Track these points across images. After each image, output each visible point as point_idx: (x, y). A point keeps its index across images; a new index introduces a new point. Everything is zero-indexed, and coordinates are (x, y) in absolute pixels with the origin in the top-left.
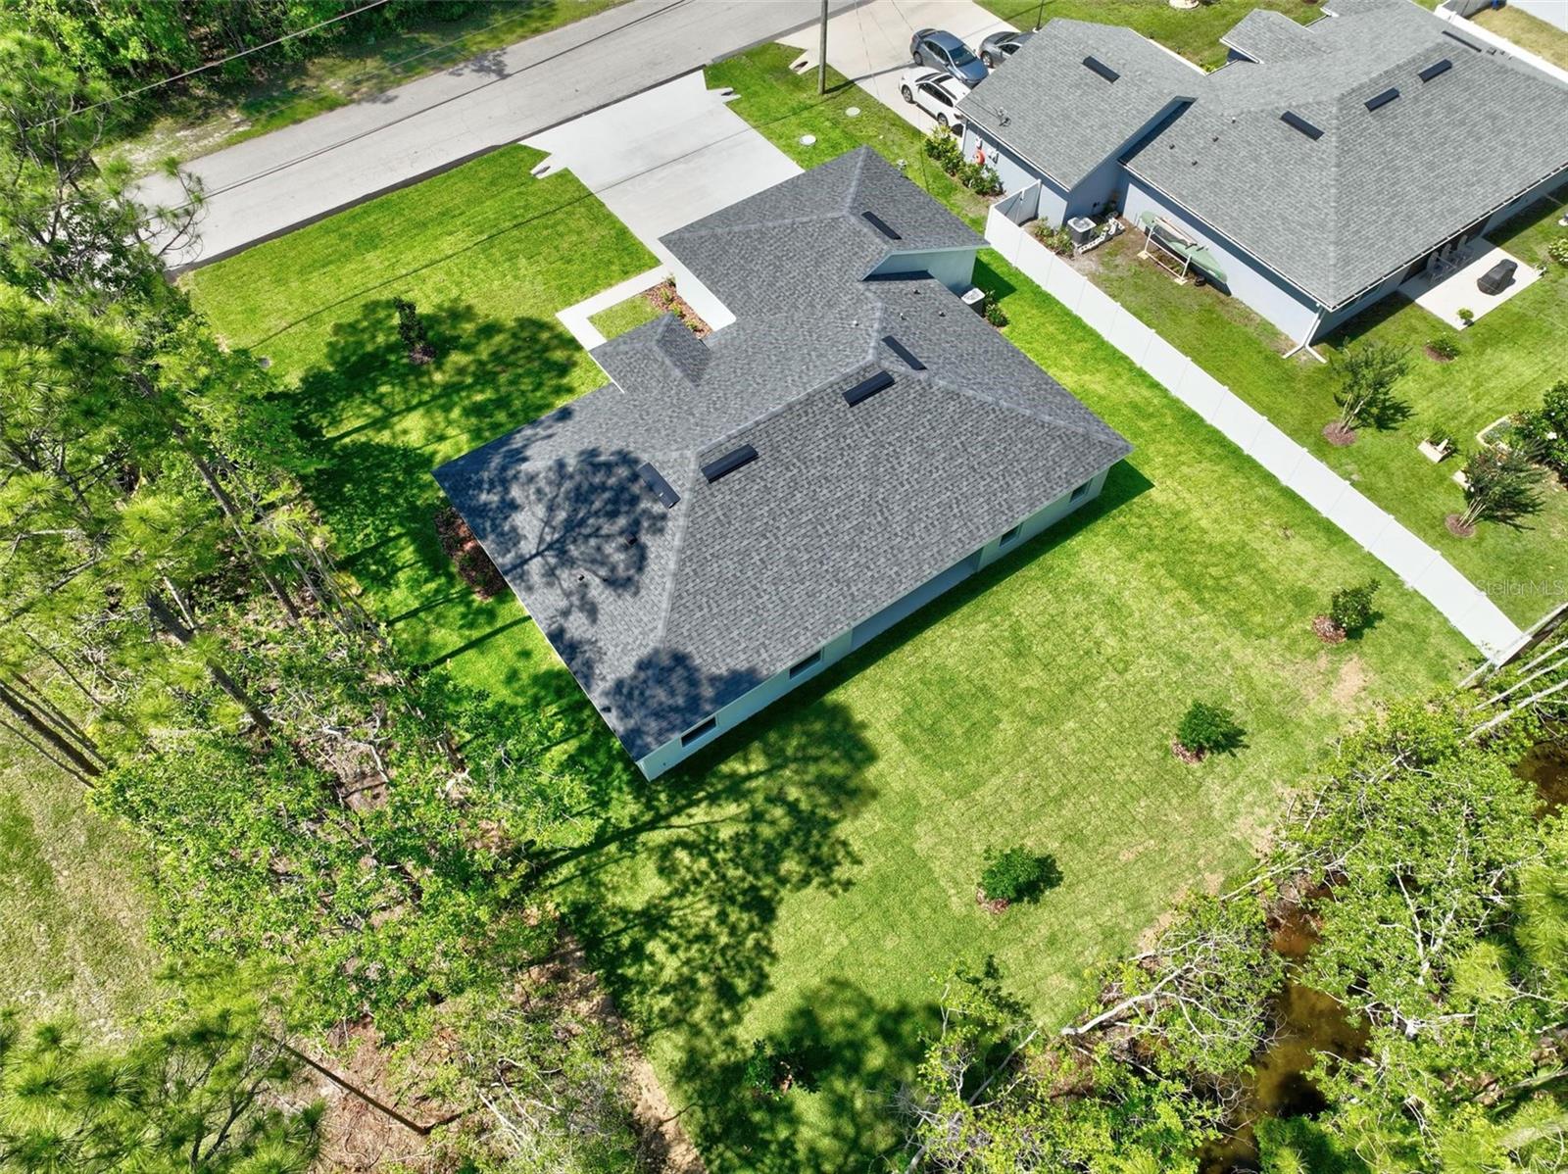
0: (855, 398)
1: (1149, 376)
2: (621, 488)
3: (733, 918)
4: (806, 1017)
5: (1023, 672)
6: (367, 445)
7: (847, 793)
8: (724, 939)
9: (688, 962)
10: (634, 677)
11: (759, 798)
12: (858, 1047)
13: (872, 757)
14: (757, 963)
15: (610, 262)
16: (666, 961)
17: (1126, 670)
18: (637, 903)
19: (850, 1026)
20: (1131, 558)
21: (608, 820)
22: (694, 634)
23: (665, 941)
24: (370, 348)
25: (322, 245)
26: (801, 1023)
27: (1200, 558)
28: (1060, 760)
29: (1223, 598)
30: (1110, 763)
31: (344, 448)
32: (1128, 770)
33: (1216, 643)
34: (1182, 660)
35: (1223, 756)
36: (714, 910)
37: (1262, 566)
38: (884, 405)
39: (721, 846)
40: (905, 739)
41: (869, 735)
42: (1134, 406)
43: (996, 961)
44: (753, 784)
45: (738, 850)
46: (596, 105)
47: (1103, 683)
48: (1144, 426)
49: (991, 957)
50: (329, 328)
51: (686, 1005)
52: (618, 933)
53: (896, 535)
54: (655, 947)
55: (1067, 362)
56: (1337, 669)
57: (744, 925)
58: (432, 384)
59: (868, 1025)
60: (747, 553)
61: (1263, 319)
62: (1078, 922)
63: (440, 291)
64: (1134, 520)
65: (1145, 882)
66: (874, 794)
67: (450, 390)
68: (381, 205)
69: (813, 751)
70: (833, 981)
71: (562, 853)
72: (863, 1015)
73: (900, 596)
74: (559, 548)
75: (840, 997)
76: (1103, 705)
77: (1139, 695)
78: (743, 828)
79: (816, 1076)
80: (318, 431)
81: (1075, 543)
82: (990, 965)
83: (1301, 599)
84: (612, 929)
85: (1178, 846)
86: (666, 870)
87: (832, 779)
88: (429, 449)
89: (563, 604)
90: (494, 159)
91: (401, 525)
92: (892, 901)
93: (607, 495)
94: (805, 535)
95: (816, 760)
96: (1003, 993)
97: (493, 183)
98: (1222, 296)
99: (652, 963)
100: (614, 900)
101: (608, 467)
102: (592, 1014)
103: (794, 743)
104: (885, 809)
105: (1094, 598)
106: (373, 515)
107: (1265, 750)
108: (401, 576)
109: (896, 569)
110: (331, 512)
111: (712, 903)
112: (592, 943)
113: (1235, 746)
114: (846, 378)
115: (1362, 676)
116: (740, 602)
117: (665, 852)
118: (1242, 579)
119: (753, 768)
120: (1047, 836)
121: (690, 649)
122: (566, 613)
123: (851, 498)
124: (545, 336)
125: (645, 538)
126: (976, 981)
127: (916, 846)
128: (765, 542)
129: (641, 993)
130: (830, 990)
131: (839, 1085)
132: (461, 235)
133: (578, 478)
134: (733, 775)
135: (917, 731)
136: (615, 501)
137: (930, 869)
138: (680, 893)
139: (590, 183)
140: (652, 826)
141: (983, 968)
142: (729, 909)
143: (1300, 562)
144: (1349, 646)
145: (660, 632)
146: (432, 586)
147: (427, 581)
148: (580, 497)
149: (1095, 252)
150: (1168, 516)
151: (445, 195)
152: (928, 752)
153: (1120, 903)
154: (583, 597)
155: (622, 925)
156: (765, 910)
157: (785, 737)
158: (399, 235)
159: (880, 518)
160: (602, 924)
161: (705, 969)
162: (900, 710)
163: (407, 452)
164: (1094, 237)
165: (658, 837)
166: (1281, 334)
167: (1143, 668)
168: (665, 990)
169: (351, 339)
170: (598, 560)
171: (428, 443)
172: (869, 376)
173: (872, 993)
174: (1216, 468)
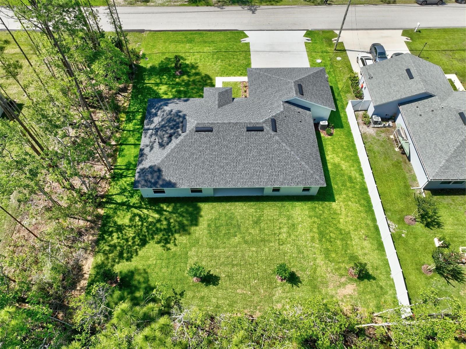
0: (249, 130)
1: (362, 171)
2: (178, 123)
3: (136, 240)
4: (131, 274)
5: (253, 228)
6: (151, 88)
7: (183, 229)
8: (130, 243)
9: (119, 243)
10: (147, 169)
11: (164, 217)
12: (137, 289)
13: (196, 225)
14: (133, 253)
15: (240, 70)
16: (115, 239)
17: (282, 245)
18: (120, 222)
19: (139, 282)
20: (310, 217)
21: (129, 200)
22: (167, 166)
23: (118, 235)
24: (169, 66)
25: (180, 37)
26: (130, 274)
27: (331, 229)
28: (243, 256)
29: (328, 243)
30: (256, 265)
31: (146, 86)
32: (259, 270)
33: (315, 254)
34: (300, 252)
35: (289, 285)
36: (134, 235)
37: (349, 242)
38: (256, 135)
39: (147, 222)
40: (209, 225)
41: (201, 219)
42: (350, 178)
43: (185, 293)
44: (165, 213)
45: (150, 225)
46: (271, 29)
47: (271, 244)
48: (348, 184)
49: (185, 291)
50: (165, 57)
51: (111, 252)
52: (111, 227)
53: (236, 171)
54: (115, 235)
55: (341, 155)
56: (346, 284)
57: (137, 243)
58: (175, 81)
59: (143, 286)
60: (193, 154)
61: (414, 174)
62: (213, 298)
63: (195, 59)
64: (321, 208)
65: (239, 302)
66: (189, 234)
67: (178, 84)
68: (200, 33)
69: (184, 214)
70: (144, 270)
71: (114, 202)
72: (144, 282)
73: (227, 187)
74: (157, 130)
75: (143, 274)
76: (267, 249)
77: (279, 254)
78: (155, 221)
79: (123, 288)
80: (144, 80)
81: (298, 204)
82: (183, 293)
83: (353, 258)
84: (110, 225)
85: (256, 299)
86: (131, 220)
87: (183, 223)
88: (162, 95)
89: (148, 143)
90: (235, 33)
91: (143, 110)
92: (172, 261)
93: (174, 123)
94: (211, 158)
95: (183, 217)
96: (181, 301)
97: (230, 39)
98: (407, 161)
99: (112, 238)
100: (116, 219)
101: (180, 116)
102: (91, 240)
103: (182, 209)
104: (189, 238)
105: (290, 221)
106: (140, 104)
107: (303, 291)
108: (134, 121)
109: (230, 180)
110: (133, 100)
111: (134, 233)
112: (104, 225)
113: (295, 284)
114: (250, 123)
115: (353, 291)
116: (183, 165)
117: (135, 215)
118: (339, 242)
119: (168, 209)
120: (223, 272)
121: (163, 169)
122: (147, 146)
123: (230, 155)
124: (209, 81)
125: (173, 138)
126: (176, 294)
127: (189, 252)
128: (200, 154)
129: (104, 243)
130: (142, 271)
131: (126, 294)
132: (211, 48)
133: (172, 116)
134: (162, 208)
135: (213, 225)
136: (174, 125)
137: (188, 260)
138: (130, 227)
139: (252, 48)
140: (136, 208)
141: (180, 292)
142: (137, 238)
143: (362, 248)
144: (355, 280)
145: (159, 161)
146: (138, 127)
147: (138, 125)
148: (169, 121)
149: (377, 129)
150: (332, 212)
151: (216, 37)
152: (212, 232)
153: (228, 302)
154: (153, 144)
155: (113, 225)
156: (144, 243)
157: (180, 207)
158: (198, 42)
159: (235, 164)
160: (109, 222)
161: (121, 246)
162: (214, 218)
163: (157, 94)
164: (379, 124)
165: (136, 211)
166: (417, 181)
167: (287, 248)
168: (109, 246)
169: (167, 62)
170: (162, 138)
171: (163, 94)
172: (257, 126)
173: (150, 279)
174: (359, 207)
